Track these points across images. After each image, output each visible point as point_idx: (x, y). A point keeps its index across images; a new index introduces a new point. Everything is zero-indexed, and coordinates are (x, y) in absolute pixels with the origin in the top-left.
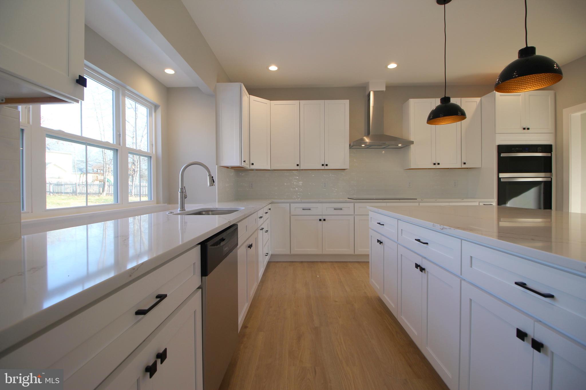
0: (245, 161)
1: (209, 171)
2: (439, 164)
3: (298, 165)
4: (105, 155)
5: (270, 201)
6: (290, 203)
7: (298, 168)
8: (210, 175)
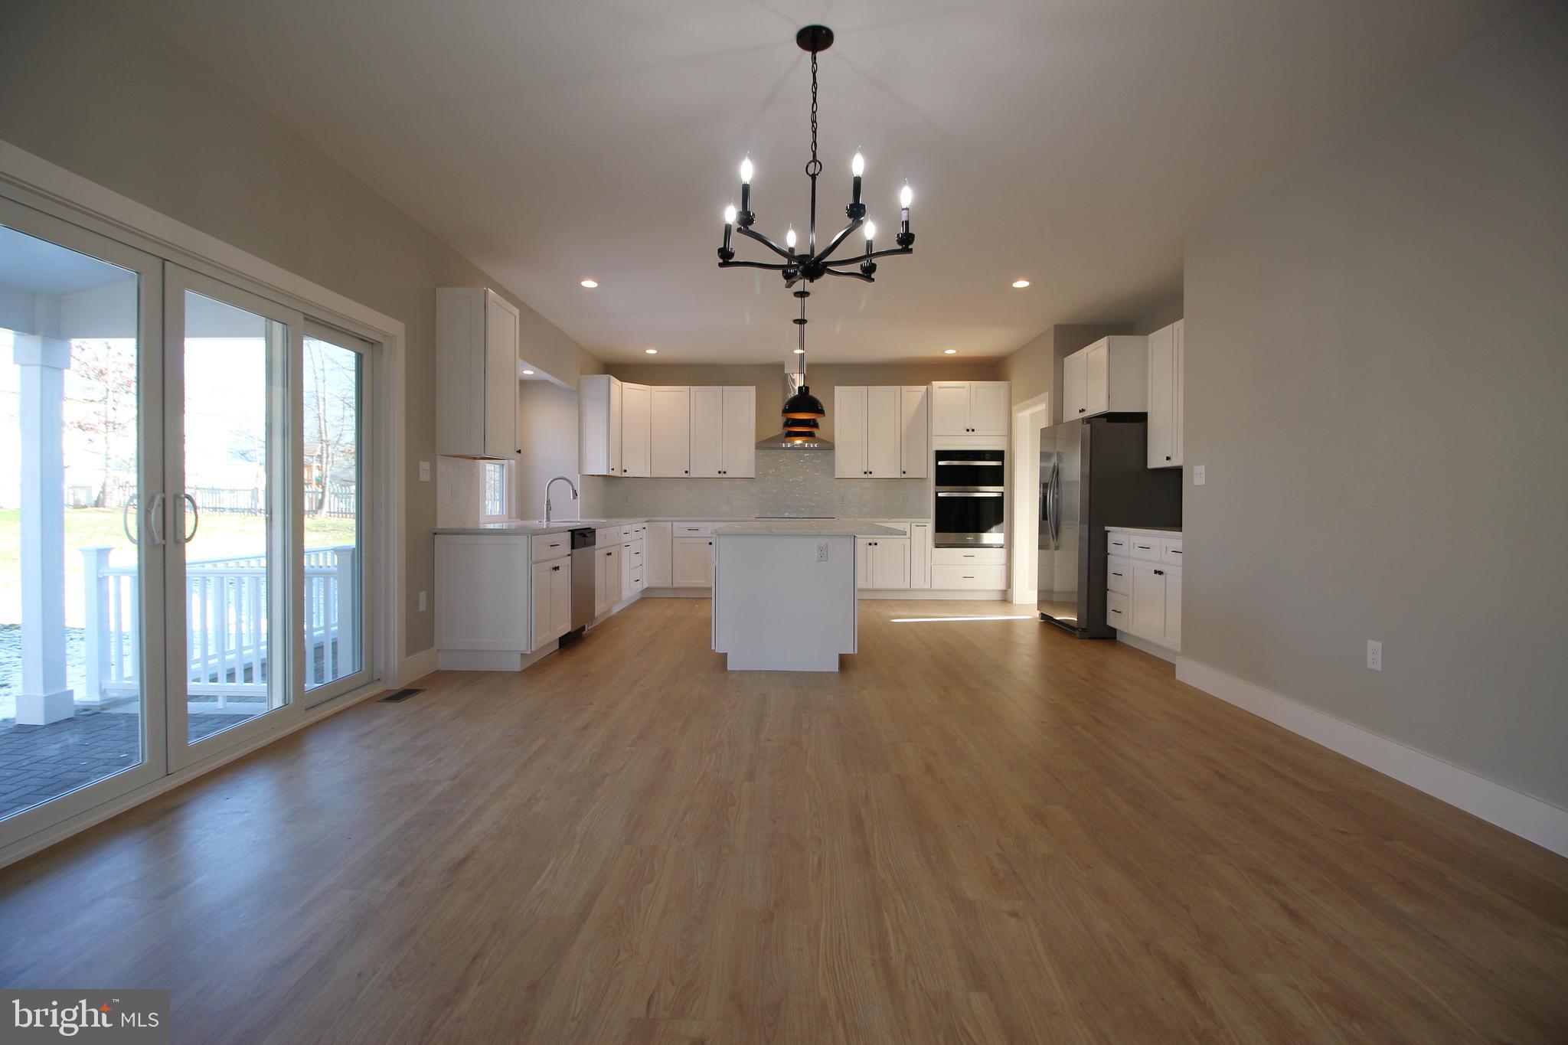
0: (613, 469)
1: (572, 486)
2: (871, 473)
3: (686, 472)
4: (325, 426)
5: (647, 519)
6: (672, 521)
7: (687, 475)
8: (573, 489)
